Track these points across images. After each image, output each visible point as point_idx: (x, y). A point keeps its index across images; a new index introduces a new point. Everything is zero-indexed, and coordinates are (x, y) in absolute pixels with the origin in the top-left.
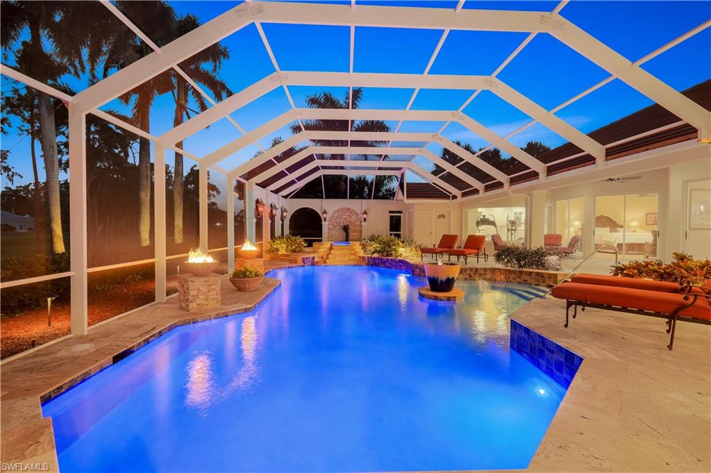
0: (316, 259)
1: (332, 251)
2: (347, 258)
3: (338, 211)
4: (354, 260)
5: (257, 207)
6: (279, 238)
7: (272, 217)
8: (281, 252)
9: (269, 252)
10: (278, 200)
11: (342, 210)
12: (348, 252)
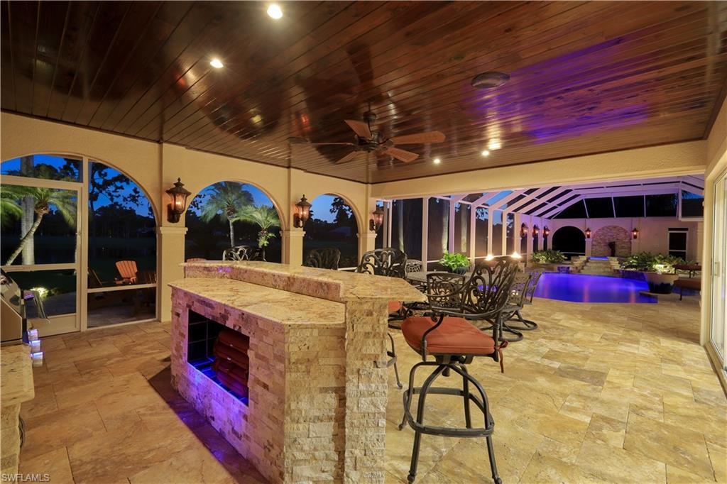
0: (571, 269)
1: (588, 264)
2: (602, 270)
3: (603, 229)
4: (608, 272)
5: (522, 230)
6: (541, 251)
7: (535, 236)
8: (541, 262)
9: (531, 261)
10: (541, 223)
11: (608, 228)
12: (604, 266)
